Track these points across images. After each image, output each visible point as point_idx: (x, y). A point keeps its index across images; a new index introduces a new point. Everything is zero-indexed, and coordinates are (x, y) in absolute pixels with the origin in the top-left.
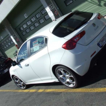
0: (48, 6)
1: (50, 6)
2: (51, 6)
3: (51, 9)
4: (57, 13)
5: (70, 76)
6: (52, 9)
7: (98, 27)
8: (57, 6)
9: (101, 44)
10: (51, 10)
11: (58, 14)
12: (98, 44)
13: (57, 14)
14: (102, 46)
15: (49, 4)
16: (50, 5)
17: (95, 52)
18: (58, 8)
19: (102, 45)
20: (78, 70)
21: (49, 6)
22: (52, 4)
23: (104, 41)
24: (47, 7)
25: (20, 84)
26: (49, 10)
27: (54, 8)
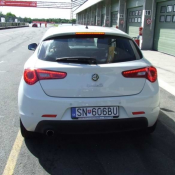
9: (77, 113)
12: (73, 109)
14: (78, 118)
17: (55, 116)
19: (77, 116)
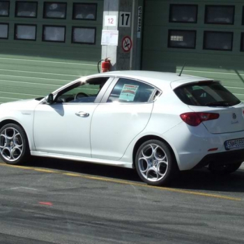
0: (119, 11)
1: (123, 15)
2: (126, 17)
3: (121, 25)
4: (127, 45)
5: (164, 162)
6: (125, 25)
7: (237, 122)
8: (139, 27)
9: (229, 146)
10: (119, 28)
11: (129, 49)
12: (225, 143)
13: (126, 49)
14: (229, 149)
15: (123, 7)
16: (125, 13)
17: (216, 149)
18: (139, 35)
20: (182, 156)
21: (121, 13)
22: (131, 11)
23: (234, 146)
24: (113, 10)
25: (9, 146)
26: (115, 24)
27: (129, 25)
